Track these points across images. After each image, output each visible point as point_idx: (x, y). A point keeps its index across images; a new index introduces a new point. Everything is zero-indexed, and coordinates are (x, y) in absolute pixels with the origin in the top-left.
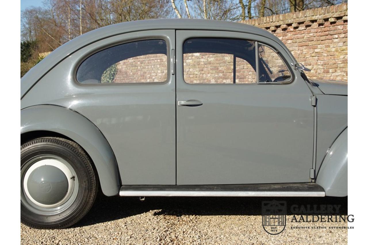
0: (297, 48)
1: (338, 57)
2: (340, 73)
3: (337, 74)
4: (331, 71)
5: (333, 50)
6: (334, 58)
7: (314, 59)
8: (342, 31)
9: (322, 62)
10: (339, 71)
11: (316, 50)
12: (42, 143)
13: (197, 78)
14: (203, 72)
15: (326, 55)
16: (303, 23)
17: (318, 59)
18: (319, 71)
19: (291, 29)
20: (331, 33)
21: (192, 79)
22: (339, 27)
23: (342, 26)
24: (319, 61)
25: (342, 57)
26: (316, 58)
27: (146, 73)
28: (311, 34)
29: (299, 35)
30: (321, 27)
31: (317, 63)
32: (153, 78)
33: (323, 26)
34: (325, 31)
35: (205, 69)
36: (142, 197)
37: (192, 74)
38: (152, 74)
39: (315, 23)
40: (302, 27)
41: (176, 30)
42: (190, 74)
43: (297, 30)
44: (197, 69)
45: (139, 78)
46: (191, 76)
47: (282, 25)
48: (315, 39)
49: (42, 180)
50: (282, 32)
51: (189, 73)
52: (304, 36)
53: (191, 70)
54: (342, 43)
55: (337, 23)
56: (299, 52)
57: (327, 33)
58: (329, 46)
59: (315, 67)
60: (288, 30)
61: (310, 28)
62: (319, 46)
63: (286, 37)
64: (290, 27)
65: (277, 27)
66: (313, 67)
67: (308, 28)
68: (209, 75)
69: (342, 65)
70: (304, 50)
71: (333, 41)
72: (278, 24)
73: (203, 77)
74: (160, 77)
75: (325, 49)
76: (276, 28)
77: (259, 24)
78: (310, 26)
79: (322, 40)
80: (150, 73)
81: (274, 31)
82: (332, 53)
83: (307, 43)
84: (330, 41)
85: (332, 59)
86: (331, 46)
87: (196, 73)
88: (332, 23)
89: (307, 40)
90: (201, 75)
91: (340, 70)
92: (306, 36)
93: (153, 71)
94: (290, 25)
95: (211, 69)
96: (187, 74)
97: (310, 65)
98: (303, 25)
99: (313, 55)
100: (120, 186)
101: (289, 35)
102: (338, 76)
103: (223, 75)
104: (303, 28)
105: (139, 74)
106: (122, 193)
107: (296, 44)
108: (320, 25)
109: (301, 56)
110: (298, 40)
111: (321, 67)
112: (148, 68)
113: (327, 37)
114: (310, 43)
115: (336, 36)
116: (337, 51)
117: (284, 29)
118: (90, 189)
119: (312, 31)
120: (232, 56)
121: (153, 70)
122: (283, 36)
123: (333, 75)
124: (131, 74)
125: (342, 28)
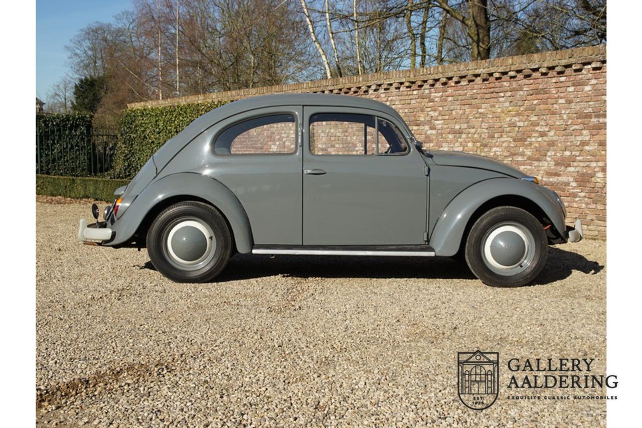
0: (458, 107)
1: (504, 119)
2: (506, 139)
3: (502, 139)
4: (496, 135)
5: (499, 110)
6: (500, 120)
7: (478, 121)
8: (508, 88)
9: (487, 124)
10: (505, 136)
11: (480, 111)
12: (185, 206)
13: (339, 142)
14: (347, 134)
15: (491, 116)
16: (465, 77)
17: (483, 121)
18: (483, 136)
19: (452, 83)
20: (497, 90)
21: (333, 142)
22: (505, 84)
23: (508, 83)
24: (483, 124)
25: (508, 119)
26: (481, 119)
27: (274, 133)
28: (475, 91)
29: (461, 92)
30: (486, 82)
31: (481, 126)
32: (284, 140)
33: (488, 82)
34: (490, 88)
35: (350, 130)
36: (272, 255)
37: (334, 135)
38: (283, 135)
39: (478, 78)
40: (464, 82)
41: (303, 106)
42: (331, 137)
43: (459, 85)
44: (340, 130)
45: (266, 140)
46: (333, 139)
47: (441, 79)
48: (479, 96)
49: (184, 239)
50: (442, 86)
51: (330, 134)
52: (467, 93)
53: (332, 131)
54: (508, 103)
55: (503, 79)
56: (461, 112)
57: (492, 90)
58: (494, 106)
59: (479, 130)
60: (449, 85)
61: (473, 83)
62: (483, 105)
63: (447, 93)
64: (450, 81)
65: (437, 80)
66: (476, 131)
67: (471, 83)
68: (354, 138)
69: (508, 129)
70: (467, 110)
71: (498, 100)
72: (437, 77)
73: (346, 140)
74: (292, 139)
75: (490, 109)
76: (434, 82)
77: (415, 76)
78: (473, 81)
79: (487, 99)
80: (280, 134)
81: (433, 85)
82: (497, 115)
83: (469, 102)
84: (496, 99)
85: (498, 121)
86: (497, 106)
87: (338, 134)
88: (497, 79)
89: (470, 97)
90: (345, 137)
91: (505, 134)
92: (469, 93)
93: (283, 132)
94: (450, 79)
95: (357, 130)
96: (327, 136)
97: (473, 128)
98: (465, 79)
99: (477, 116)
100: (253, 245)
101: (450, 91)
102: (504, 142)
103: (372, 138)
104: (465, 84)
105: (265, 134)
106: (255, 251)
107: (458, 103)
108: (484, 80)
109: (463, 117)
110: (460, 98)
111: (485, 131)
112: (277, 127)
113: (493, 95)
114: (474, 102)
115: (502, 94)
116: (503, 112)
117: (444, 84)
118: (226, 247)
119: (476, 87)
120: (363, 125)
121: (283, 130)
122: (443, 92)
123: (498, 140)
124: (255, 134)
125: (508, 85)
